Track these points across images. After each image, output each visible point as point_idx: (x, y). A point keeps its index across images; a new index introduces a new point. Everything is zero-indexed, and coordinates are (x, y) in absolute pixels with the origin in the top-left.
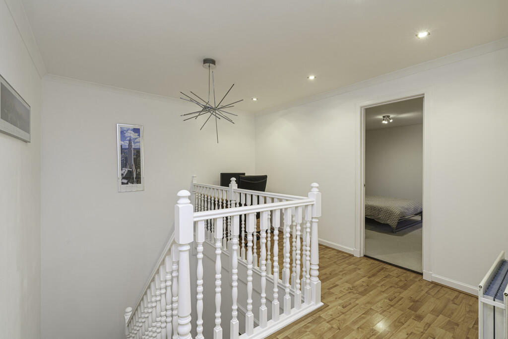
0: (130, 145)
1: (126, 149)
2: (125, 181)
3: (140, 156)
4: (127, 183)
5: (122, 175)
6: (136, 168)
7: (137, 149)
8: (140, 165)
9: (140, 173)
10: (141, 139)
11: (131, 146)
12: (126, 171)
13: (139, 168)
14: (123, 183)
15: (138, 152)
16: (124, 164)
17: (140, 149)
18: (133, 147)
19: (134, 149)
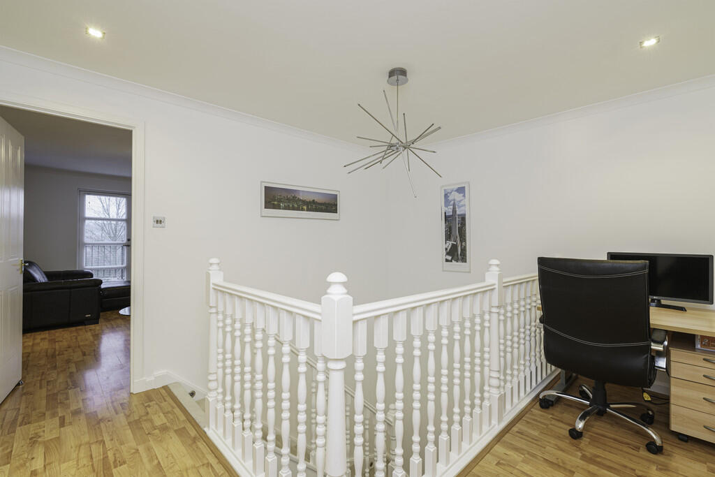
0: (454, 211)
1: (450, 216)
2: (450, 258)
3: (465, 225)
4: (451, 261)
5: (446, 249)
6: (460, 240)
7: (461, 215)
8: (465, 236)
9: (465, 247)
10: (466, 201)
11: (456, 211)
12: (450, 244)
13: (465, 241)
14: (447, 260)
15: (463, 218)
16: (448, 236)
17: (465, 215)
18: (458, 213)
19: (459, 215)
